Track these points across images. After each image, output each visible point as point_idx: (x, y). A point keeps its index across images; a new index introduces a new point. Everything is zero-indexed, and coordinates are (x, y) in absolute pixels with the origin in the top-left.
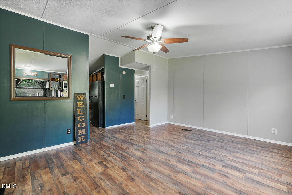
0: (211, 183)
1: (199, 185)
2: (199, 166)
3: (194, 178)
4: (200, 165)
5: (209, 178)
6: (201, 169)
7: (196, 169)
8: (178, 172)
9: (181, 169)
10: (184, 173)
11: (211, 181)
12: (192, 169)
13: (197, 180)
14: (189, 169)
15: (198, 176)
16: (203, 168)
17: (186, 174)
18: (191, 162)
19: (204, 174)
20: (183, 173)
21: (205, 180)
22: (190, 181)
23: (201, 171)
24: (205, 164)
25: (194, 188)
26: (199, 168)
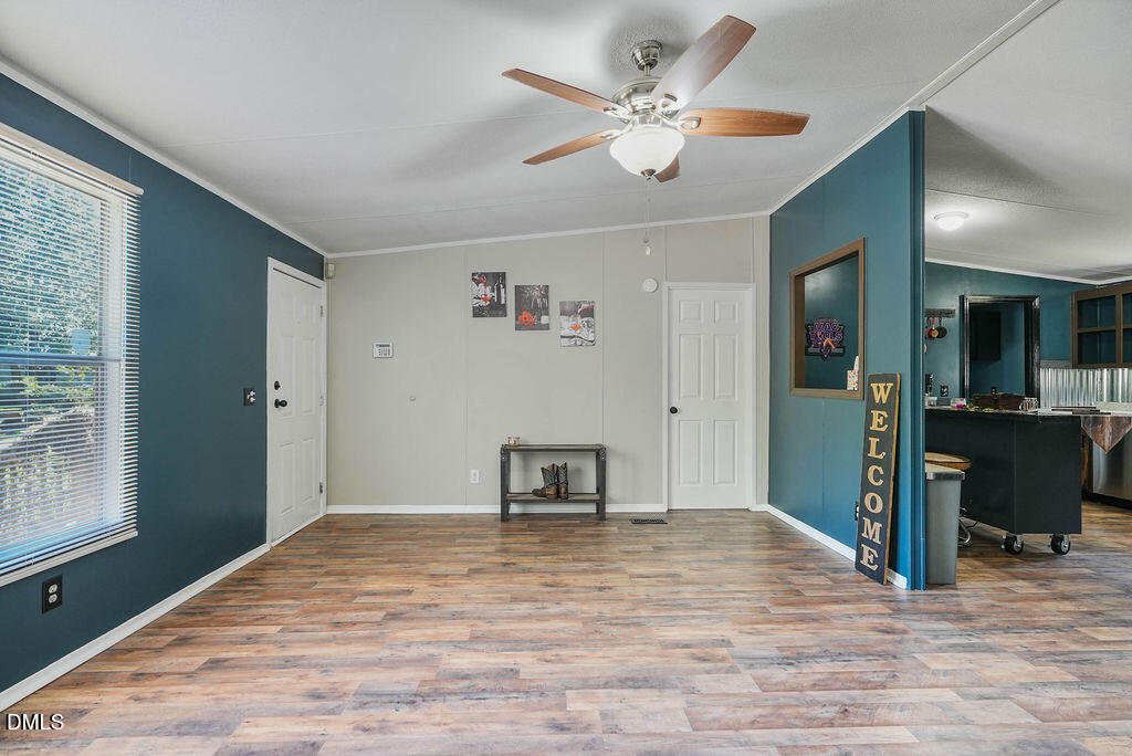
0: (372, 652)
1: (400, 634)
2: (425, 689)
3: (422, 643)
4: (425, 697)
5: (378, 663)
6: (412, 679)
7: (431, 675)
8: (475, 639)
9: (476, 651)
10: (456, 644)
11: (372, 656)
12: (442, 667)
13: (412, 643)
14: (451, 661)
15: (412, 653)
16: (405, 688)
17: (451, 642)
18: (467, 694)
19: (398, 668)
20: (459, 643)
21: (387, 653)
22: (429, 632)
23: (412, 674)
24: (404, 712)
25: (409, 624)
26: (423, 682)
